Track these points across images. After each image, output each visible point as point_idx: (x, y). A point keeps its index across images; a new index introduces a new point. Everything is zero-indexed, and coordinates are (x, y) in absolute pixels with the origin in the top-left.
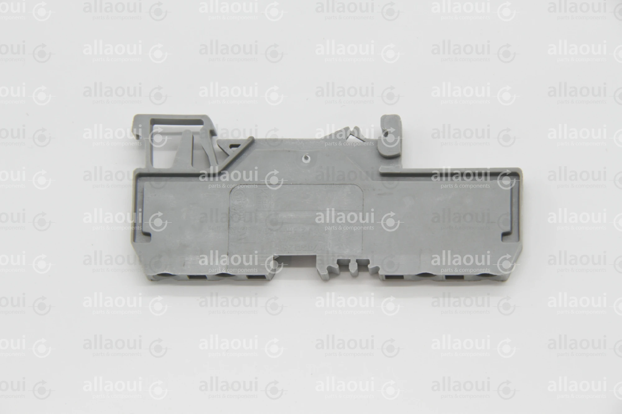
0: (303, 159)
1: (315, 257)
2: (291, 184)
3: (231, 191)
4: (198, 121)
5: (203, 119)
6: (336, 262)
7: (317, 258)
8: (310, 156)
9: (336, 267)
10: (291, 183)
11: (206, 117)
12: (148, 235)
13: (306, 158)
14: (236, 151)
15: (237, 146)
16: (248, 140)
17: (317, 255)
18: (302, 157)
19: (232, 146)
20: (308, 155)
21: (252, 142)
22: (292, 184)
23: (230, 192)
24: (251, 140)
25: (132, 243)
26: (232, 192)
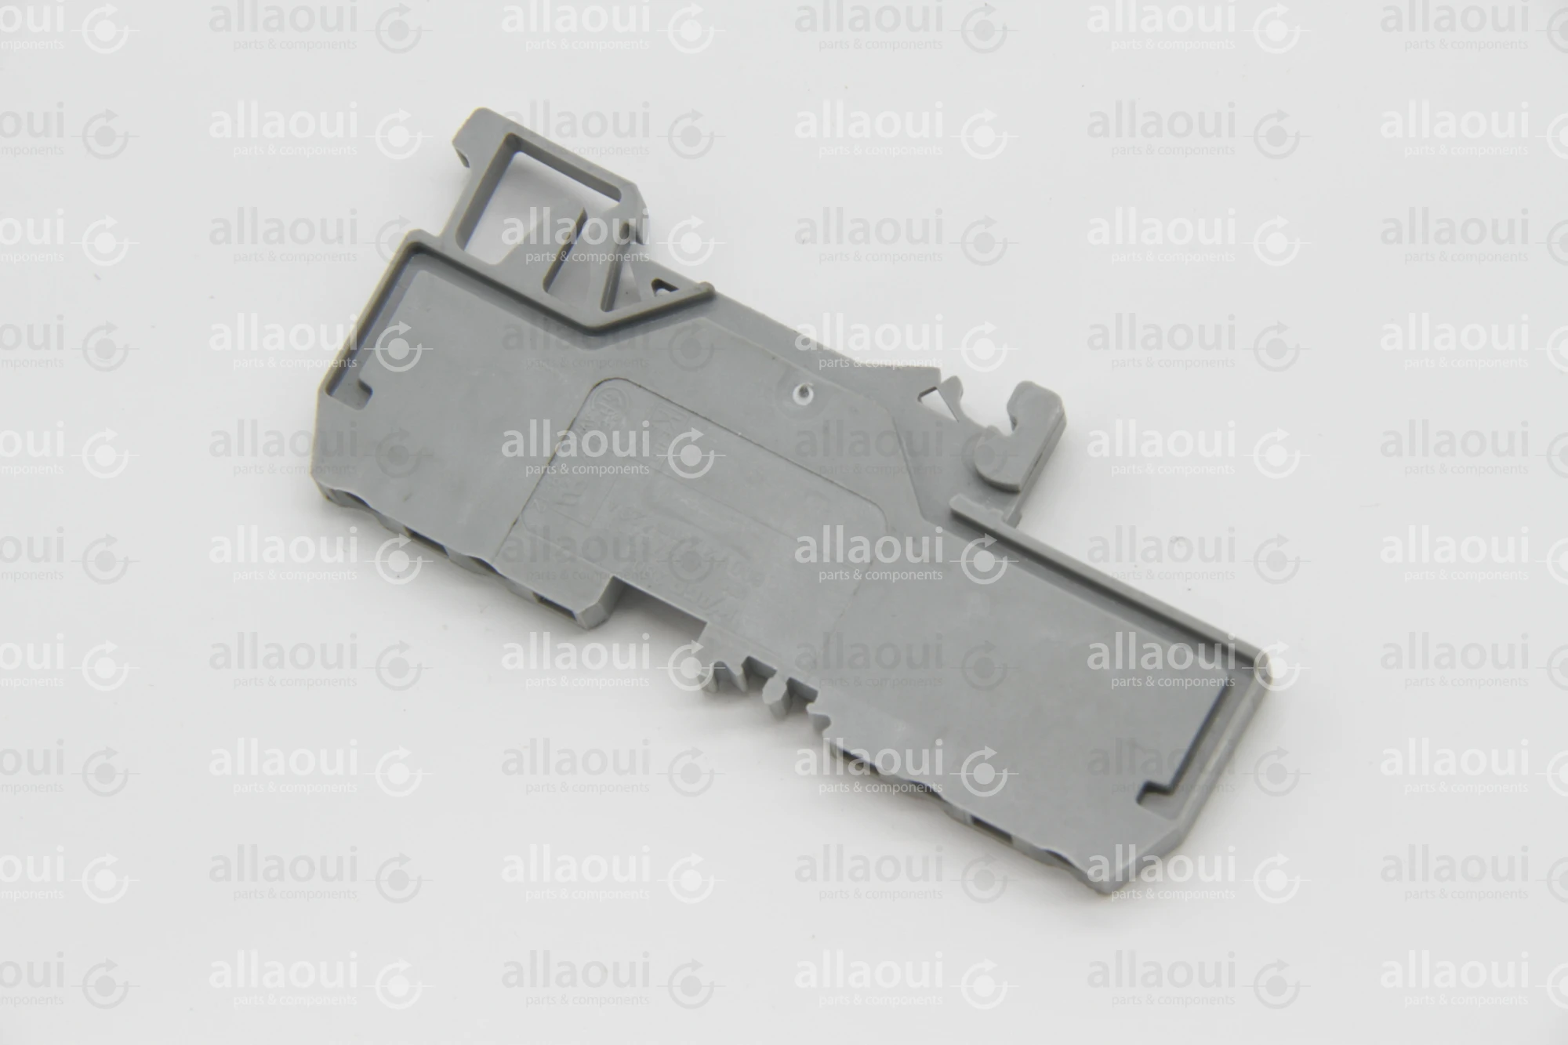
0: (797, 390)
1: (703, 624)
2: (737, 434)
3: (599, 384)
4: (609, 188)
5: (622, 191)
6: (742, 660)
7: (706, 629)
8: (815, 393)
9: (738, 672)
10: (740, 434)
11: (631, 187)
12: (366, 390)
13: (804, 392)
14: (664, 297)
15: (671, 288)
16: (698, 287)
17: (709, 624)
18: (796, 385)
19: (658, 284)
20: (812, 388)
21: (705, 298)
22: (741, 436)
23: (595, 384)
24: (704, 290)
25: (320, 391)
26: (598, 387)
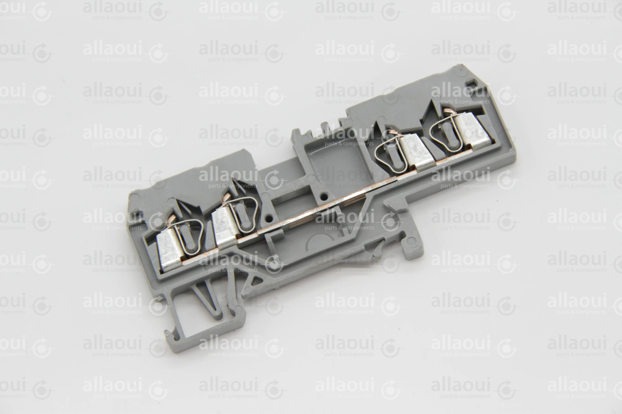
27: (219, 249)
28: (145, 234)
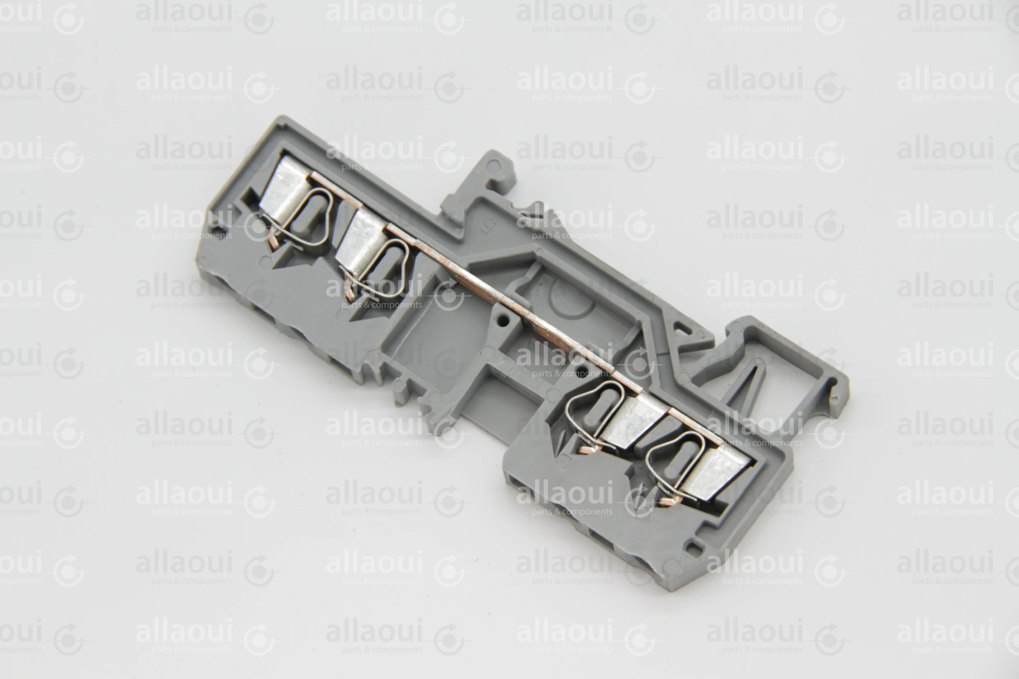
27: (669, 410)
28: (714, 520)
